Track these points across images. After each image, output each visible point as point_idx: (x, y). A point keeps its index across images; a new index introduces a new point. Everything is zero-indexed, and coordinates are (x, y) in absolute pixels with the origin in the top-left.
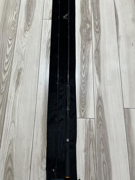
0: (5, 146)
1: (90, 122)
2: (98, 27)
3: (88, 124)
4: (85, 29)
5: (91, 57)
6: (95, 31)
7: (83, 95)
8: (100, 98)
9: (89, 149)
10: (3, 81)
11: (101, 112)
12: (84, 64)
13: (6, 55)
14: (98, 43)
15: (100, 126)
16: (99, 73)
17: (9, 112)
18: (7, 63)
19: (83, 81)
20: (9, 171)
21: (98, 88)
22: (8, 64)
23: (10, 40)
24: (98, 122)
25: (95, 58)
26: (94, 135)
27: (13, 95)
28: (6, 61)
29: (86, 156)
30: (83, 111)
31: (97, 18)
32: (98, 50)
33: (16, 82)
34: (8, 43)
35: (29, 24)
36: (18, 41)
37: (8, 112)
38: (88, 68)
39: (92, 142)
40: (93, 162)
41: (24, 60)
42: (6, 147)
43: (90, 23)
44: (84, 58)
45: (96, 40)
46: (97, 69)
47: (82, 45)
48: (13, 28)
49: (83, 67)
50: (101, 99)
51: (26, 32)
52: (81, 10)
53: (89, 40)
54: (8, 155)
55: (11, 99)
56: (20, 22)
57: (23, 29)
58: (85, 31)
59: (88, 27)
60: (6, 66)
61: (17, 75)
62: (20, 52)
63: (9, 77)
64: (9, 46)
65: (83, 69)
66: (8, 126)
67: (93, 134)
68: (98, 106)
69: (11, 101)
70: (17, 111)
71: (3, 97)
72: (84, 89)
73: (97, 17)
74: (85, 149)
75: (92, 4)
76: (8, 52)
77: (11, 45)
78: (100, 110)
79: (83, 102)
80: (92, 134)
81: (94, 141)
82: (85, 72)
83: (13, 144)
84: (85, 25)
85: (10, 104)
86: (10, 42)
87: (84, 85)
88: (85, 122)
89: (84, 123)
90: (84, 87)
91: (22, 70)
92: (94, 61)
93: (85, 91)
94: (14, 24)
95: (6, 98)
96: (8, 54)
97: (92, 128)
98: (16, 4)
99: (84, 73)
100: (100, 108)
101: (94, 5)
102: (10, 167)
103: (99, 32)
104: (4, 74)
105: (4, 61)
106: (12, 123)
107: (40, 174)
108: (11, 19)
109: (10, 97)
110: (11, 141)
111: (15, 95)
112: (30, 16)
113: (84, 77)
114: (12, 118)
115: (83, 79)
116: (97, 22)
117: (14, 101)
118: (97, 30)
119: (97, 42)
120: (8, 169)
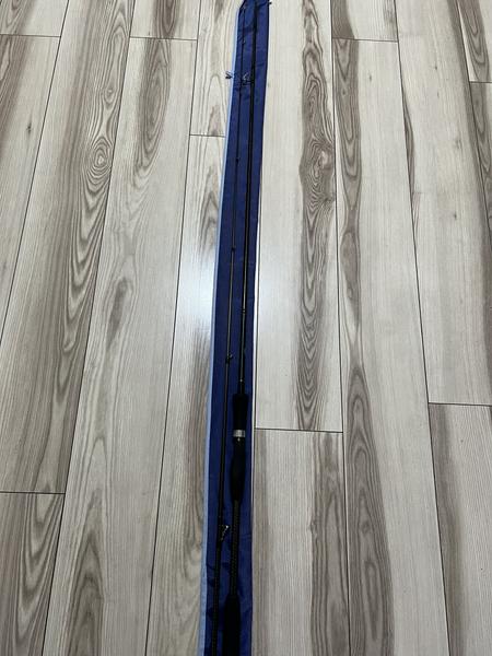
0: (77, 508)
1: (328, 441)
2: (353, 161)
3: (322, 449)
4: (317, 168)
5: (331, 251)
6: (346, 174)
7: (310, 361)
8: (357, 374)
10: (72, 315)
11: (361, 415)
12: (310, 270)
14: (353, 209)
15: (358, 453)
16: (355, 298)
18: (84, 262)
19: (309, 321)
20: (89, 583)
21: (353, 342)
22: (86, 267)
23: (93, 194)
24: (351, 444)
25: (345, 252)
26: (342, 482)
28: (81, 258)
29: (315, 543)
30: (307, 409)
31: (350, 136)
32: (352, 231)
33: (110, 321)
34: (87, 203)
35: (149, 149)
36: (116, 198)
38: (323, 284)
39: (333, 502)
41: (134, 255)
42: (79, 513)
43: (330, 150)
44: (310, 253)
45: (348, 200)
46: (350, 287)
47: (305, 215)
48: (101, 160)
49: (310, 280)
50: (361, 377)
51: (141, 171)
52: (304, 111)
54: (86, 535)
56: (123, 141)
57: (131, 164)
58: (314, 172)
59: (325, 162)
60: (79, 272)
61: (113, 299)
62: (122, 230)
63: (88, 304)
64: (89, 212)
67: (338, 478)
68: (352, 397)
69: (93, 377)
70: (111, 408)
71: (71, 365)
73: (353, 133)
74: (315, 522)
75: (338, 93)
76: (86, 231)
78: (358, 407)
79: (308, 384)
83: (101, 503)
84: (316, 155)
86: (92, 201)
87: (312, 332)
88: (314, 442)
89: (312, 444)
90: (312, 338)
91: (129, 284)
92: (342, 262)
93: (313, 350)
94: (104, 148)
95: (79, 366)
96: (86, 236)
97: (334, 460)
99: (310, 297)
100: (358, 402)
101: (343, 97)
102: (92, 570)
103: (355, 177)
104: (75, 296)
106: (96, 440)
107: (179, 592)
108: (95, 131)
109: (93, 364)
110: (93, 494)
112: (153, 125)
113: (310, 309)
114: (97, 427)
115: (310, 314)
116: (352, 146)
117: (103, 376)
118: (352, 172)
119: (350, 206)
120: (86, 578)
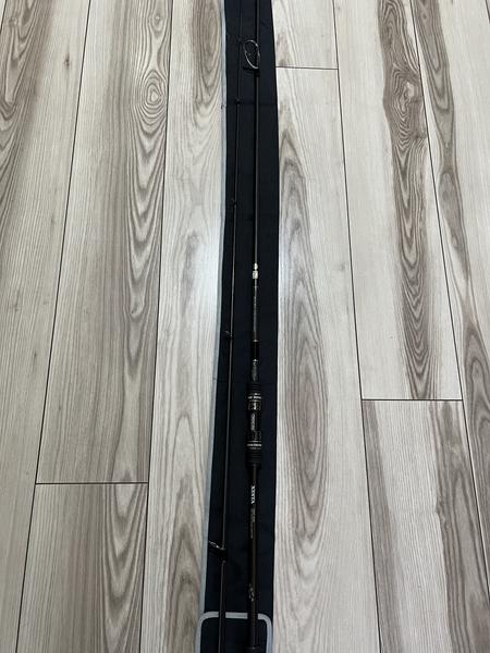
9: (451, 503)
13: (139, 187)
17: (167, 383)
27: (175, 324)
37: (164, 383)
40: (471, 546)
53: (417, 137)
55: (171, 337)
65: (409, 235)
66: (168, 432)
72: (419, 301)
77: (151, 153)
80: (456, 451)
81: (465, 476)
82: (414, 245)
85: (168, 356)
98: (158, 14)
105: (134, 208)
111: (184, 325)
